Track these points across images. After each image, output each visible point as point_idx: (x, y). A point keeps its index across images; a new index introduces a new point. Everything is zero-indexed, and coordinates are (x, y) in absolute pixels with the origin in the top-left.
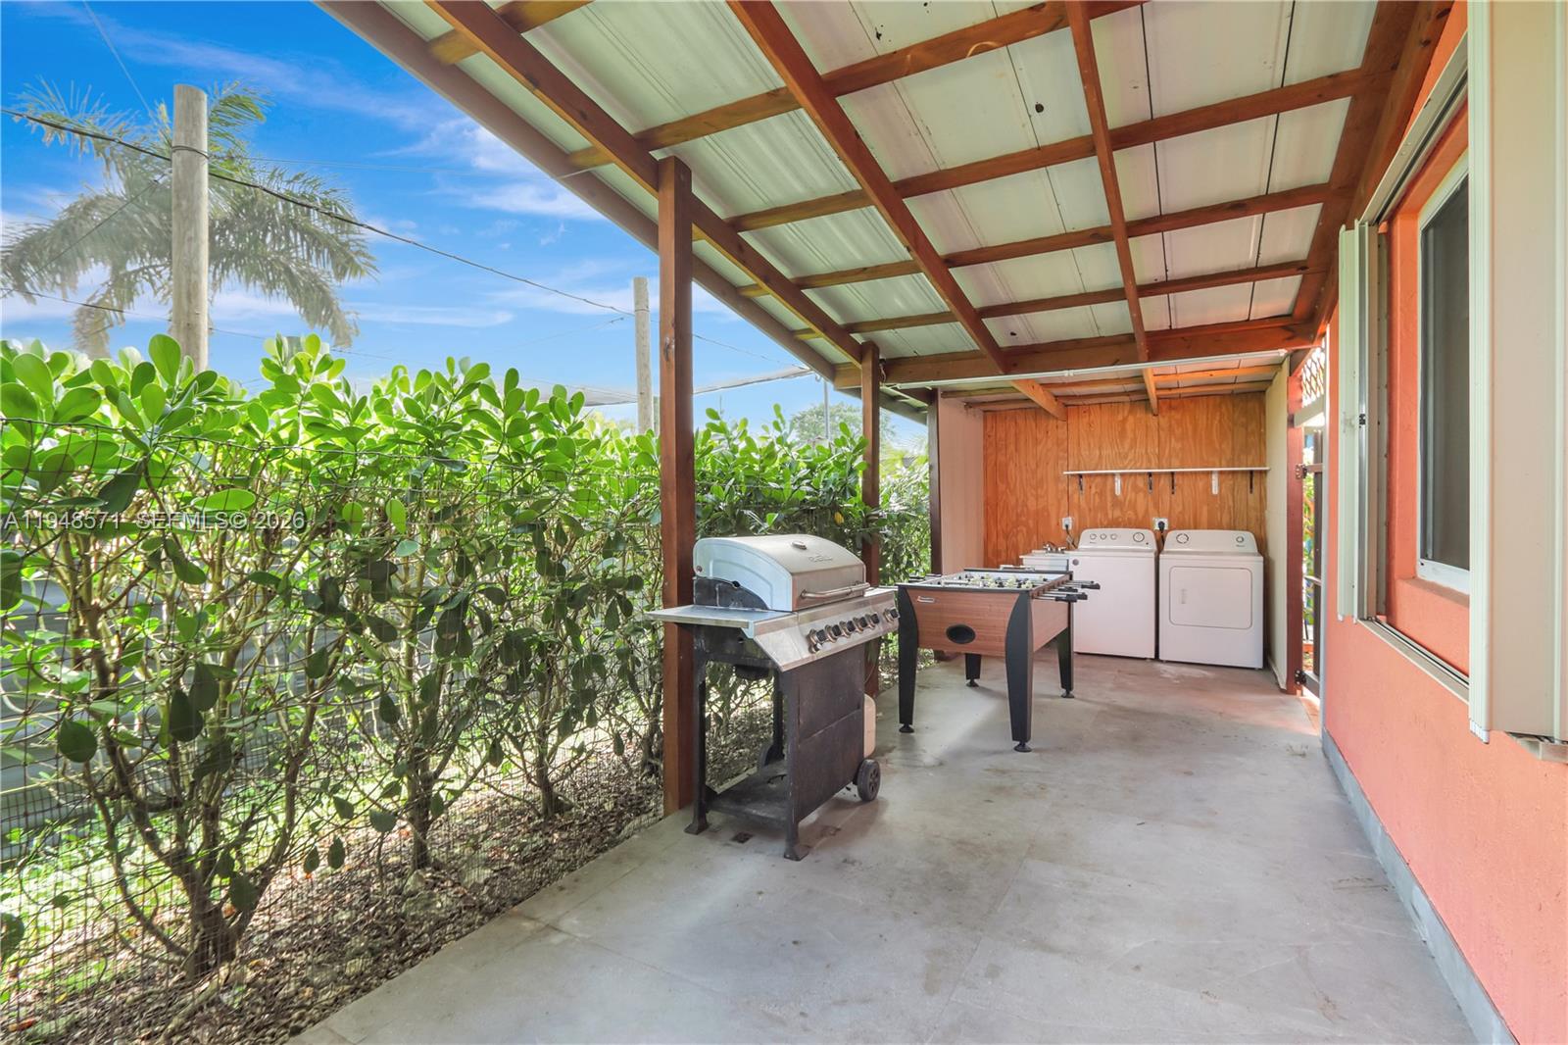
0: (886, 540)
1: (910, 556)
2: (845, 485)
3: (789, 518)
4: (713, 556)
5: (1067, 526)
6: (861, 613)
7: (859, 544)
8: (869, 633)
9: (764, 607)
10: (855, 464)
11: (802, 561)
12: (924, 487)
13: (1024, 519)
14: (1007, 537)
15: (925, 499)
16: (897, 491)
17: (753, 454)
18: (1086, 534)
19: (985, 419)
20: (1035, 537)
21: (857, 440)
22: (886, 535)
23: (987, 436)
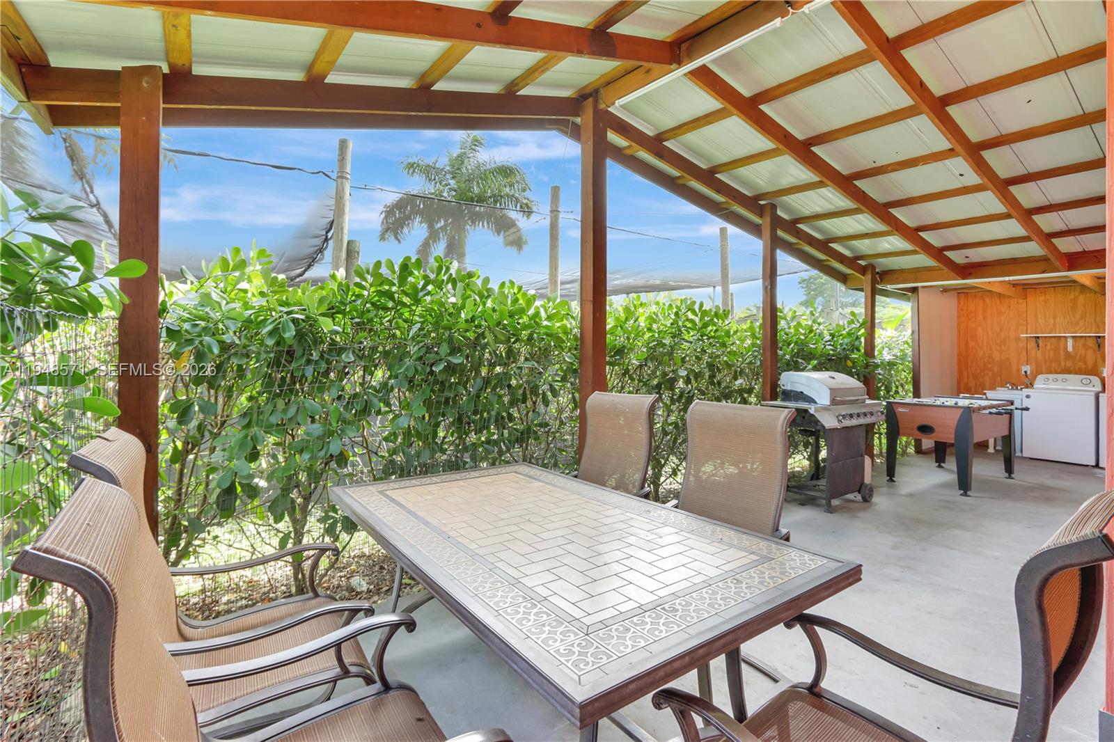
0: (880, 377)
1: (897, 387)
2: (853, 345)
3: (820, 364)
4: (790, 380)
5: (1026, 372)
6: (863, 410)
7: (862, 379)
8: (868, 420)
9: (816, 403)
10: (860, 333)
11: (833, 384)
12: (908, 344)
13: (989, 366)
14: (976, 378)
15: (909, 352)
16: (888, 347)
17: (801, 330)
18: (1040, 378)
19: (959, 299)
20: (999, 379)
21: (861, 321)
22: (879, 374)
23: (960, 310)
